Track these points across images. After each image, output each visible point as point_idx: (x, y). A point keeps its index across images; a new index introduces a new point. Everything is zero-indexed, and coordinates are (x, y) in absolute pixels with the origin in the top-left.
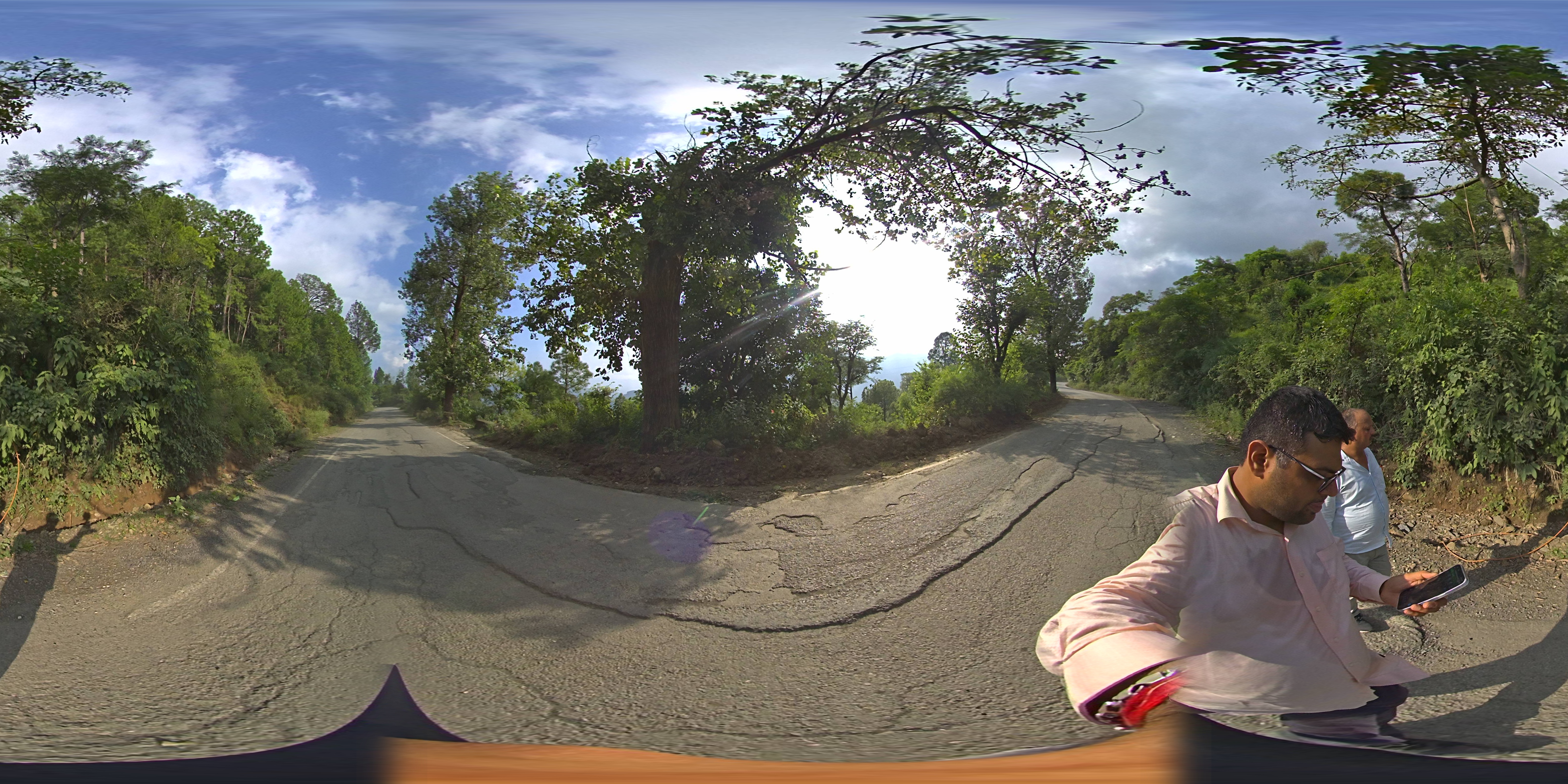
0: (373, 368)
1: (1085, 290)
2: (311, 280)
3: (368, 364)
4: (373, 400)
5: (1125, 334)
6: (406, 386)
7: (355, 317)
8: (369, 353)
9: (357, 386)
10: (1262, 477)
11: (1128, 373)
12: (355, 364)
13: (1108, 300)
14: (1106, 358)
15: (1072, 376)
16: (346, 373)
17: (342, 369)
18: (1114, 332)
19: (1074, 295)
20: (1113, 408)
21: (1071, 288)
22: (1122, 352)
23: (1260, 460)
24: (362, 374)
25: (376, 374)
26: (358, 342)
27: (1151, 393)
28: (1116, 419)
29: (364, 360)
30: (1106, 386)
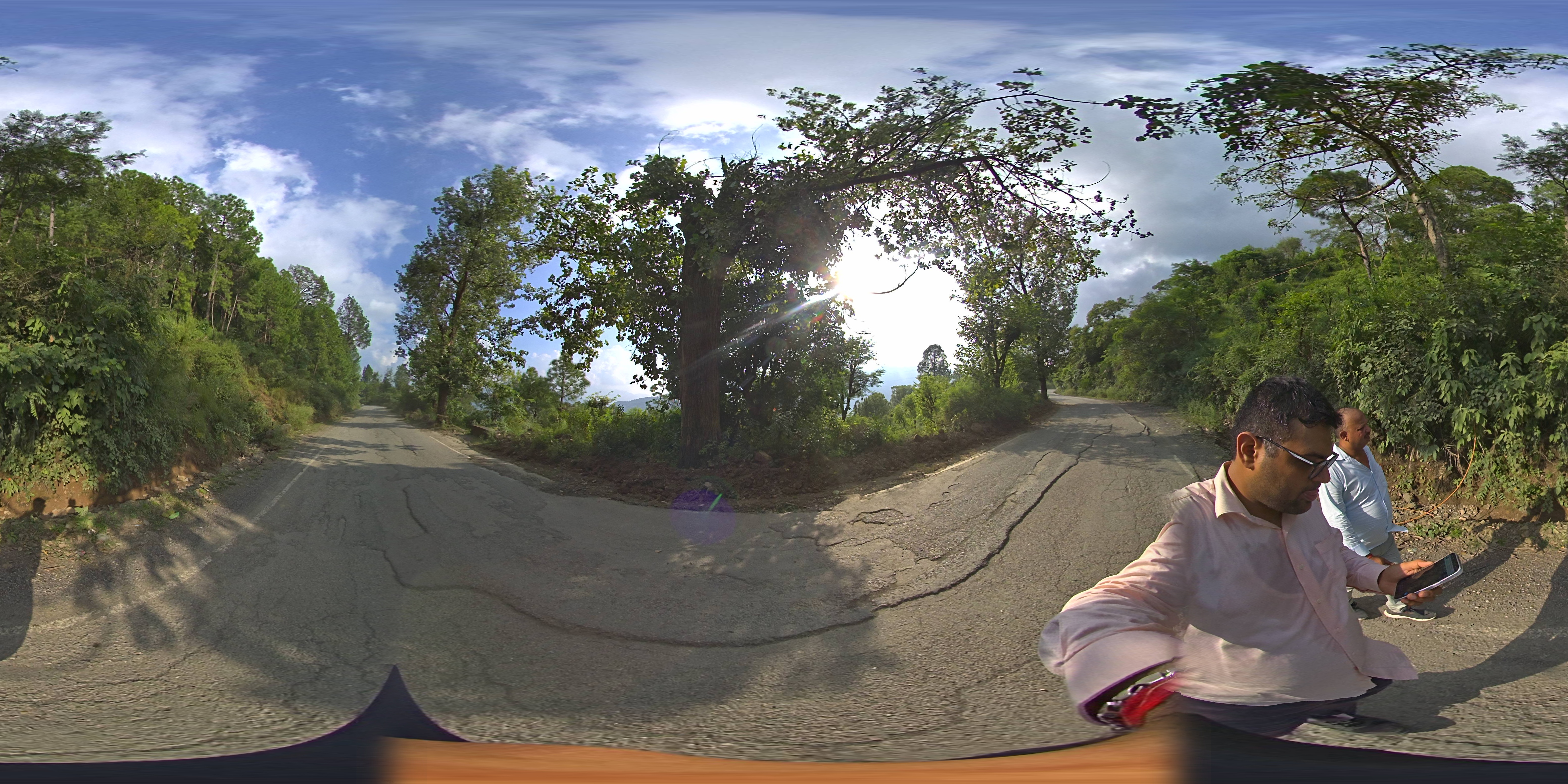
0: (362, 365)
1: (1069, 301)
2: (304, 272)
3: (357, 360)
4: (360, 398)
5: (1109, 340)
6: (393, 385)
7: (347, 312)
8: (359, 349)
9: (345, 382)
10: (1253, 468)
11: (1115, 378)
12: (345, 360)
13: (1092, 307)
14: (1092, 364)
15: (1060, 383)
16: (334, 368)
17: (331, 364)
18: (1099, 338)
19: (1060, 306)
20: (1103, 411)
21: (1057, 299)
22: (1107, 358)
23: (1250, 451)
24: (351, 370)
25: (364, 371)
26: (348, 338)
27: (1137, 395)
28: (1106, 420)
29: (354, 356)
30: (1094, 391)
